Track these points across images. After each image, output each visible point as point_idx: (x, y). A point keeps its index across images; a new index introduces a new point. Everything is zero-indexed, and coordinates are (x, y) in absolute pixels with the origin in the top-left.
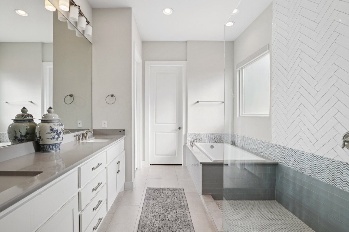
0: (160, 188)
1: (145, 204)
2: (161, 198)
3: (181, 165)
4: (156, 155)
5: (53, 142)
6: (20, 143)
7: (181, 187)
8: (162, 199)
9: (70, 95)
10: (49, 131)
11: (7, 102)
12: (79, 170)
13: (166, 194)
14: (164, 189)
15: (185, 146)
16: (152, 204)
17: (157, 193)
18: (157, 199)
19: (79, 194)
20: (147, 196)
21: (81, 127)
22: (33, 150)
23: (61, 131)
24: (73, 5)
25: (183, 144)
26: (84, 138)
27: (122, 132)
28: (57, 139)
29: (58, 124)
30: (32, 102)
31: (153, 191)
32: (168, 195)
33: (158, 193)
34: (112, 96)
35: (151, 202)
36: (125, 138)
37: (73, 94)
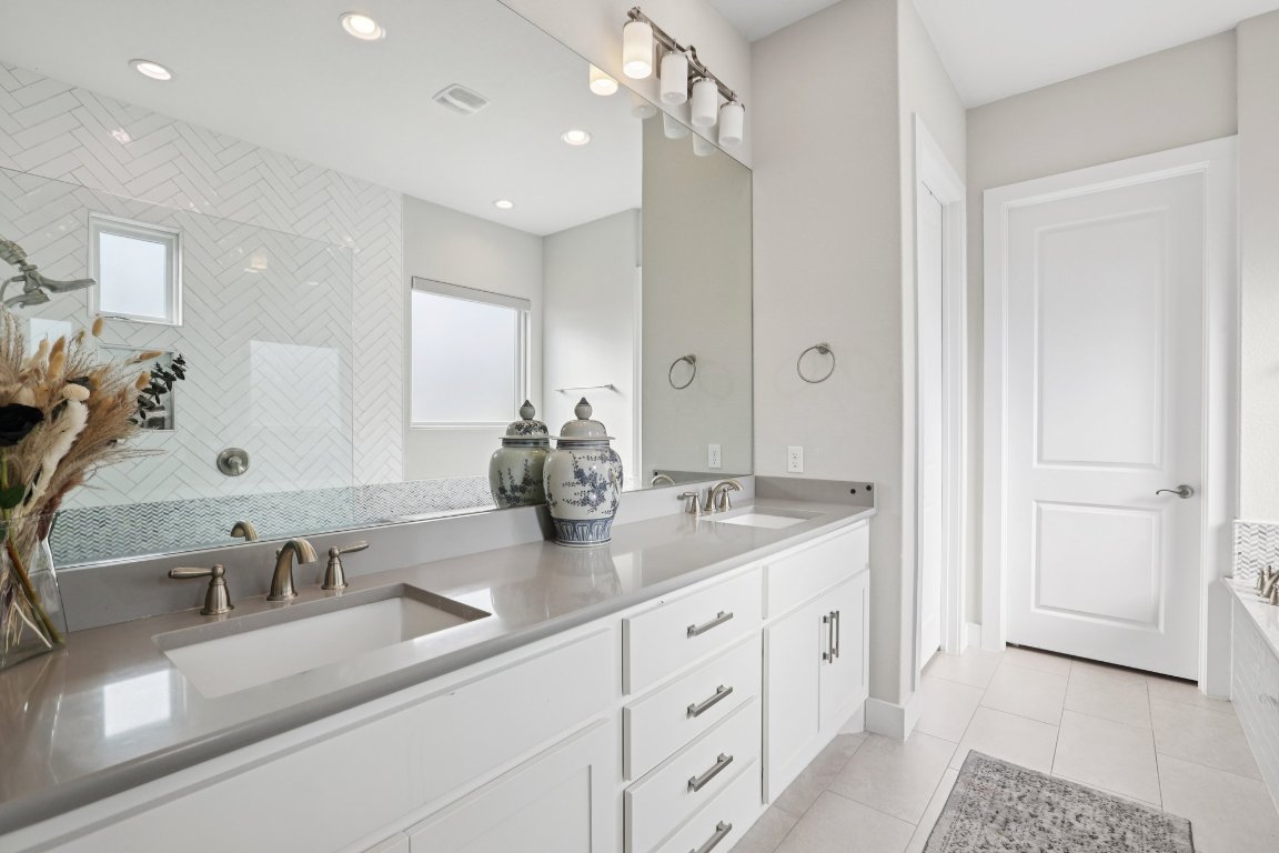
0: (1040, 776)
1: (945, 828)
2: (1034, 829)
3: (1195, 683)
4: (1039, 606)
5: (582, 513)
6: (511, 507)
7: (1172, 809)
8: (1040, 836)
9: (685, 359)
10: (571, 477)
11: (562, 391)
12: (625, 624)
13: (1071, 817)
14: (1064, 789)
15: (1221, 590)
16: (980, 843)
17: (1015, 795)
18: (1013, 826)
19: (625, 714)
20: (961, 790)
21: (719, 466)
22: (539, 536)
23: (608, 481)
24: (670, 49)
25: (1207, 574)
26: (713, 506)
27: (859, 495)
28: (594, 506)
29: (599, 454)
30: (612, 387)
31: (997, 777)
32: (1078, 825)
33: (1020, 798)
34: (824, 350)
35: (977, 832)
36: (872, 518)
37: (696, 354)
